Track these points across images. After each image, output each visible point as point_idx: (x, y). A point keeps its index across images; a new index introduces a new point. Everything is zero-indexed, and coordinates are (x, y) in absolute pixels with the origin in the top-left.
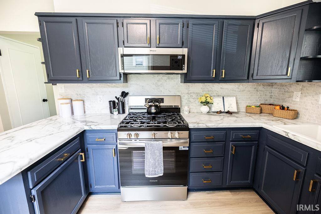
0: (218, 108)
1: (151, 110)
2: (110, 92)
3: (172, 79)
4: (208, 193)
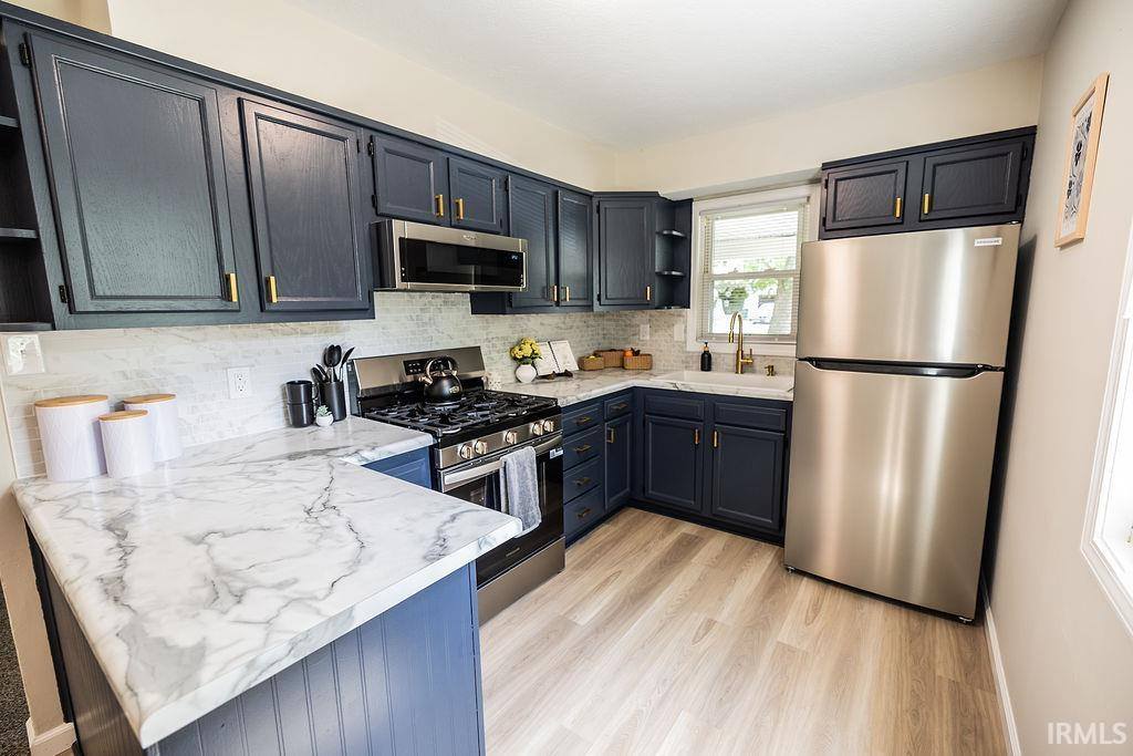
0: (546, 366)
1: (441, 389)
2: (277, 352)
3: (453, 304)
4: (581, 543)
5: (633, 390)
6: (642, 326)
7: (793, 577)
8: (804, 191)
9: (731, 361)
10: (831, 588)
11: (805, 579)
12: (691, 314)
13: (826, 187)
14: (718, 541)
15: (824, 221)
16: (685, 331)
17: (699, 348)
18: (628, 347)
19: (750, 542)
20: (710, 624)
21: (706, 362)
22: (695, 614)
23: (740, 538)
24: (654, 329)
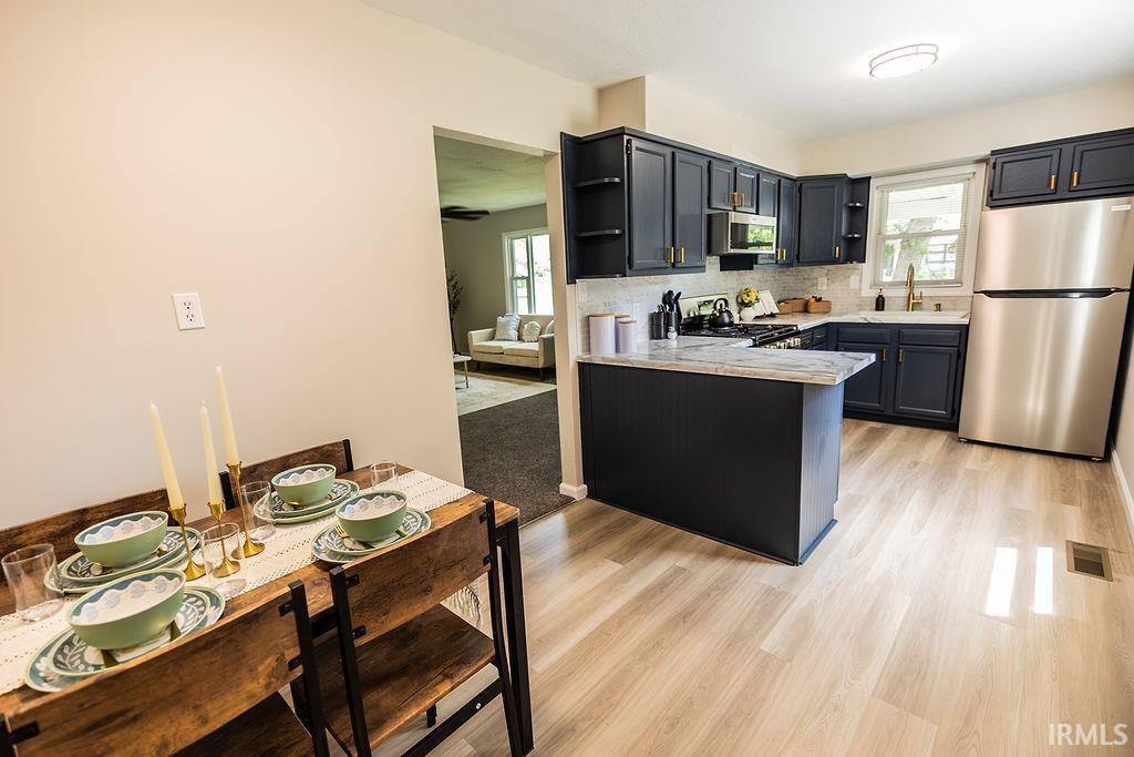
0: (760, 310)
5: (827, 325)
6: (820, 279)
7: (965, 445)
8: (971, 168)
9: (902, 302)
10: (996, 450)
11: (975, 446)
12: (866, 268)
13: (994, 168)
14: (898, 433)
15: (991, 193)
16: (861, 281)
17: (874, 294)
18: (808, 296)
19: (925, 431)
20: (916, 464)
21: (880, 304)
22: (903, 459)
23: (918, 429)
24: (831, 281)
